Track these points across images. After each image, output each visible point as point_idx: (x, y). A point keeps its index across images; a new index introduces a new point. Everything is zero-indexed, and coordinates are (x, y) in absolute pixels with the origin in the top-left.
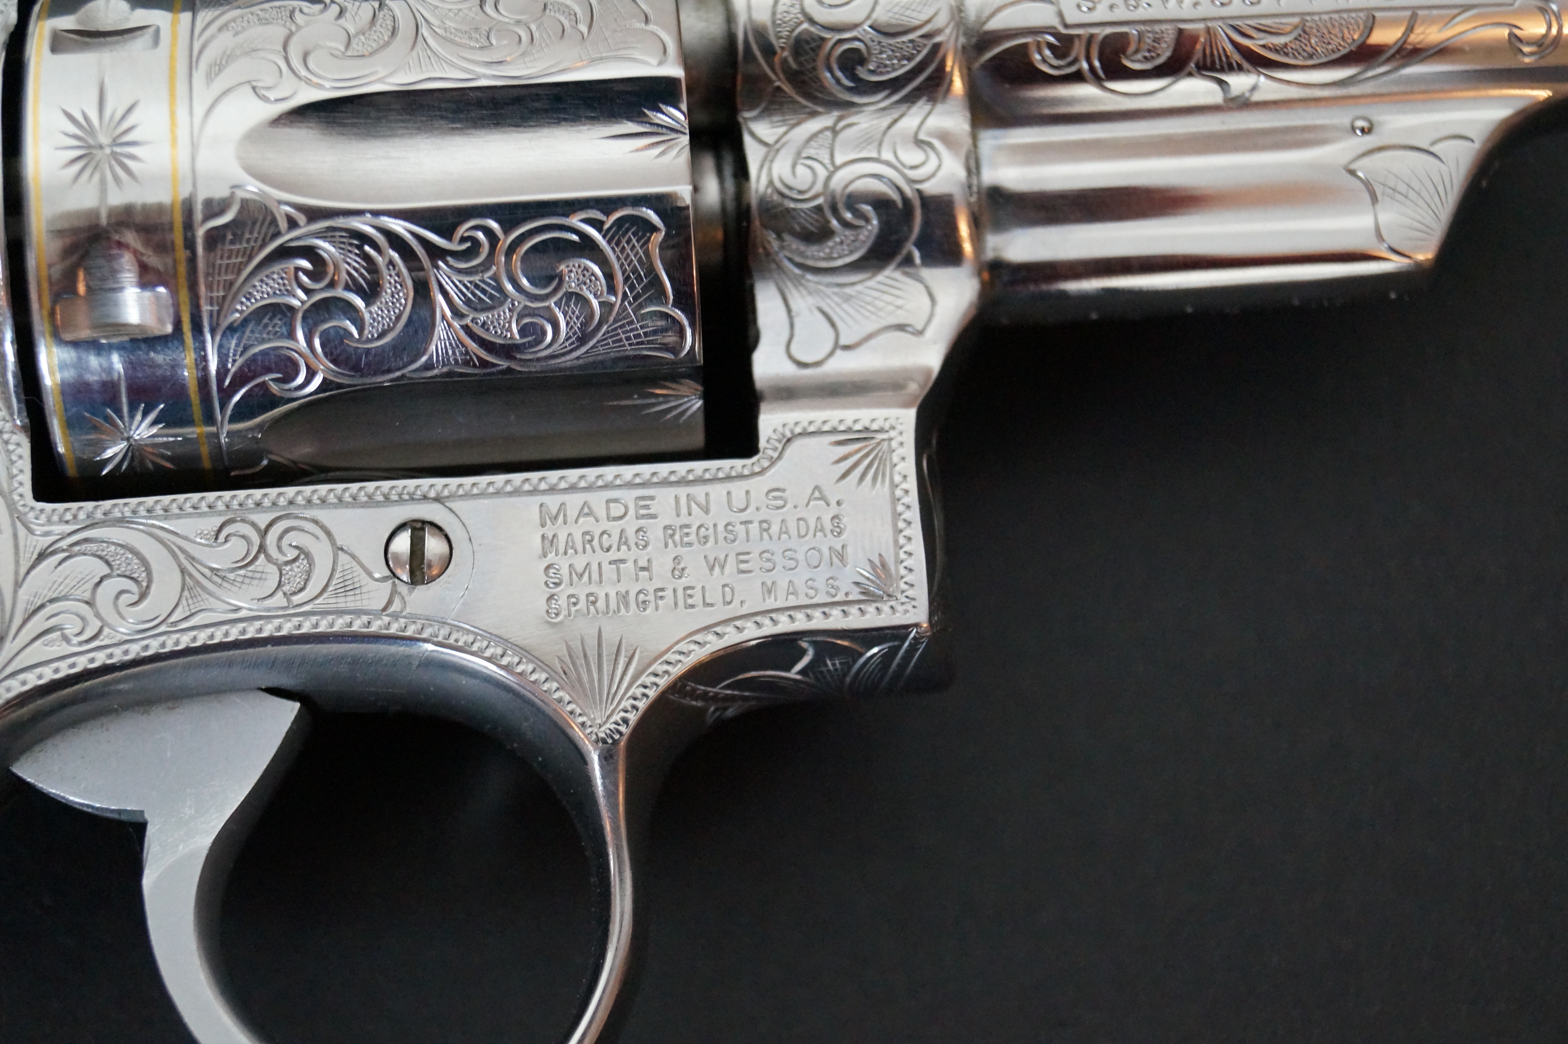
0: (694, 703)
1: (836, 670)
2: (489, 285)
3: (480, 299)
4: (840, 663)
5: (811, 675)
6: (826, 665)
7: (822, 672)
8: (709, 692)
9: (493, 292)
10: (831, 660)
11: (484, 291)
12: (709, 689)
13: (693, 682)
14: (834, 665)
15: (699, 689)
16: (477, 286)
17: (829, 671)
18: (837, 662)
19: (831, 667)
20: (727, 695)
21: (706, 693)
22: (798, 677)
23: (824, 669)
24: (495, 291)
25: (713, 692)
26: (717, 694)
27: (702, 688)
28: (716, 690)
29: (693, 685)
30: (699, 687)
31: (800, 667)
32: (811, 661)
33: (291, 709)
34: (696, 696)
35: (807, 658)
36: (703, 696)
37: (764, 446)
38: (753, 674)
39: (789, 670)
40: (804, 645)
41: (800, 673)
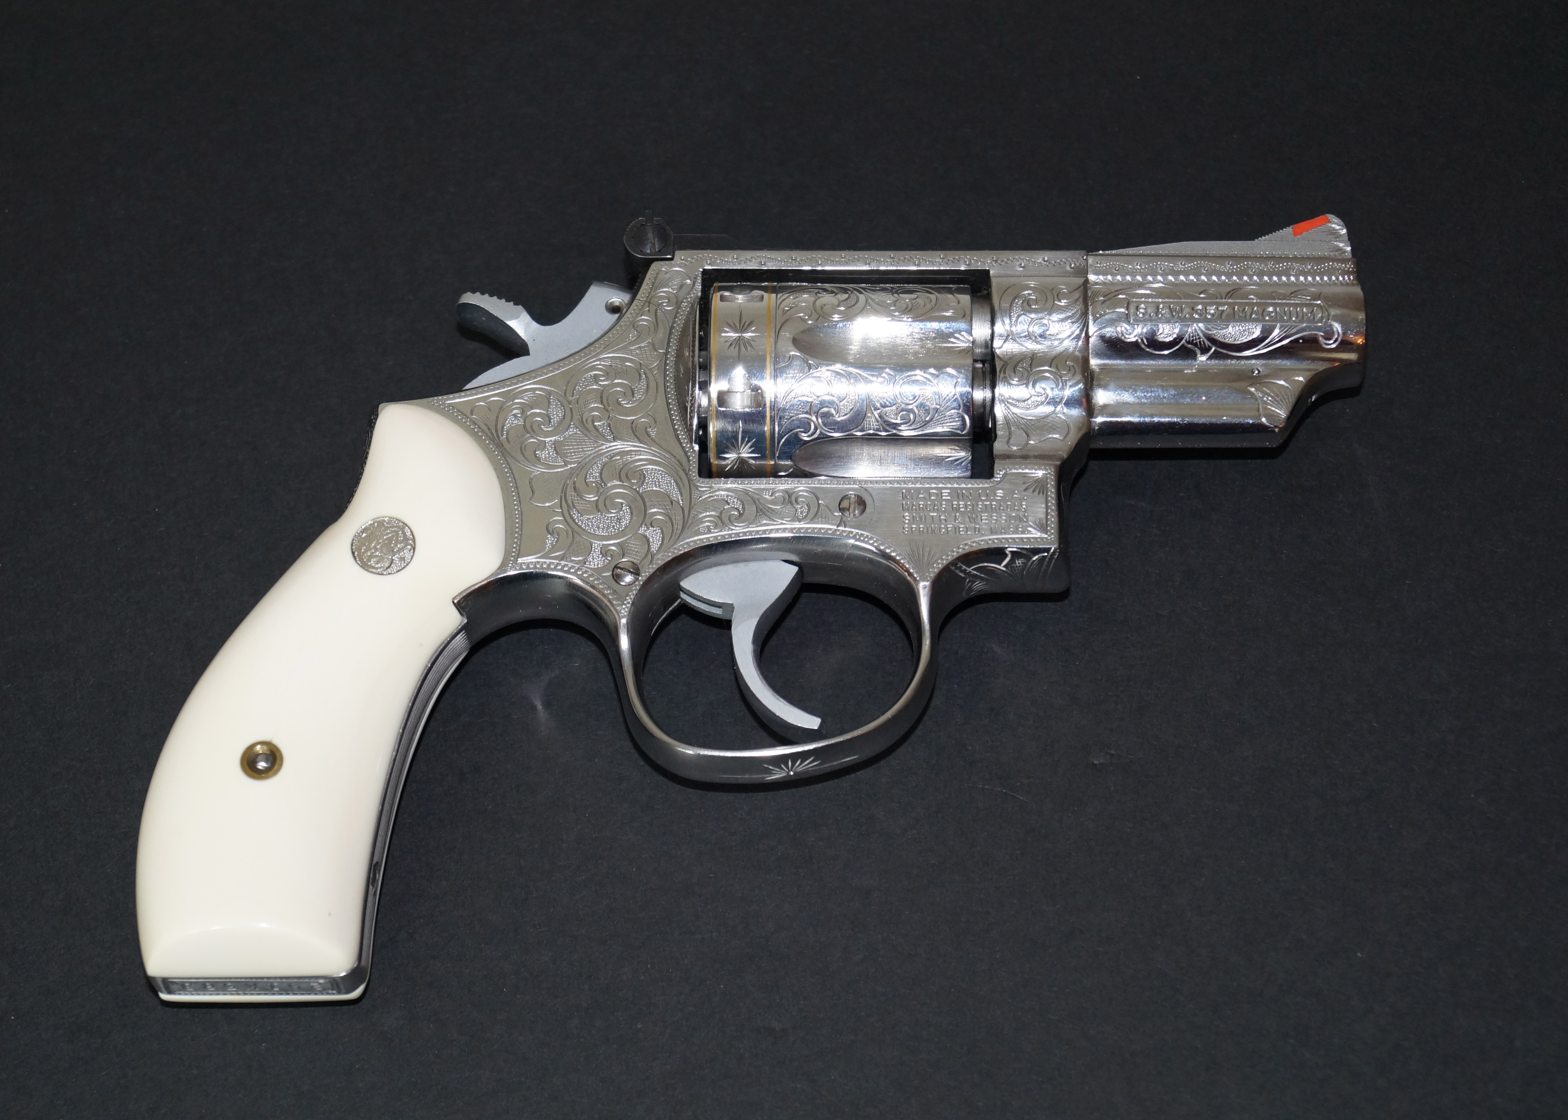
0: (960, 574)
1: (1020, 566)
4: (1022, 563)
5: (1010, 568)
6: (1016, 564)
7: (1014, 567)
10: (1018, 561)
12: (967, 569)
13: (961, 563)
14: (1019, 563)
15: (963, 568)
17: (1017, 566)
20: (975, 574)
22: (1004, 569)
26: (970, 572)
27: (965, 567)
28: (969, 570)
29: (961, 565)
31: (1004, 563)
32: (1010, 561)
33: (794, 569)
34: (962, 571)
35: (1008, 559)
36: (964, 571)
37: (996, 476)
38: (985, 564)
39: (1000, 565)
40: (1007, 552)
41: (1004, 566)
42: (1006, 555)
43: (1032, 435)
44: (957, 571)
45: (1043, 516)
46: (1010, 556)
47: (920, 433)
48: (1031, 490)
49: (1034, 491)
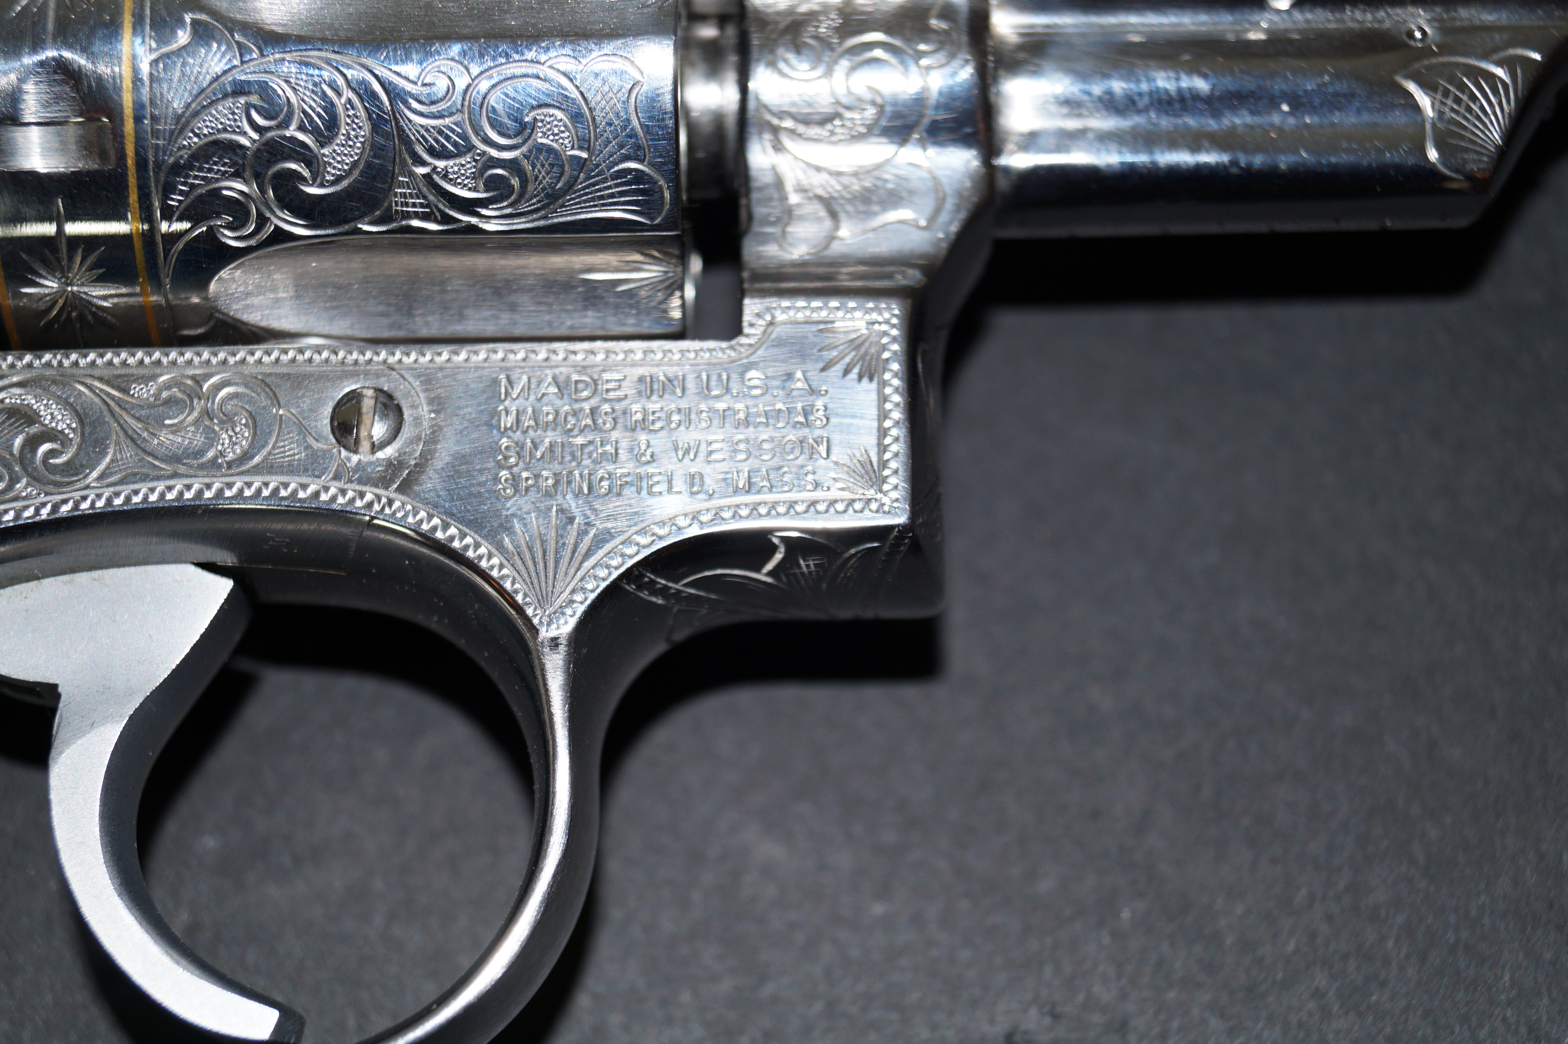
0: (654, 599)
1: (810, 573)
2: (453, 131)
3: (443, 145)
4: (815, 565)
5: (784, 579)
6: (799, 566)
7: (794, 575)
8: (670, 588)
9: (457, 139)
10: (805, 560)
11: (448, 138)
12: (670, 584)
13: (653, 572)
14: (808, 566)
15: (660, 583)
16: (440, 132)
17: (803, 573)
18: (811, 563)
19: (805, 569)
20: (691, 594)
21: (666, 588)
22: (769, 580)
23: (797, 571)
24: (460, 138)
25: (676, 589)
26: (679, 592)
27: (663, 582)
28: (678, 587)
29: (652, 577)
30: (659, 580)
31: (770, 566)
32: (783, 560)
33: (224, 586)
34: (654, 592)
35: (779, 556)
36: (664, 592)
37: (746, 330)
38: (719, 571)
39: (758, 570)
40: (775, 541)
41: (770, 574)
42: (774, 549)
43: (842, 216)
44: (644, 595)
45: (870, 441)
46: (782, 549)
47: (542, 223)
48: (840, 367)
49: (846, 372)
